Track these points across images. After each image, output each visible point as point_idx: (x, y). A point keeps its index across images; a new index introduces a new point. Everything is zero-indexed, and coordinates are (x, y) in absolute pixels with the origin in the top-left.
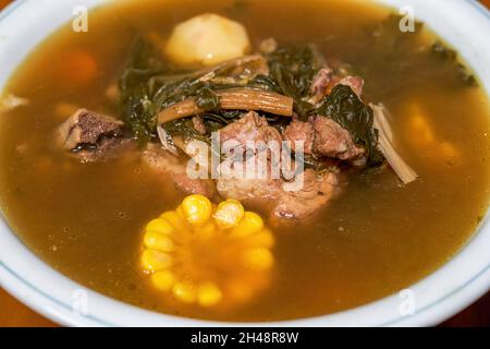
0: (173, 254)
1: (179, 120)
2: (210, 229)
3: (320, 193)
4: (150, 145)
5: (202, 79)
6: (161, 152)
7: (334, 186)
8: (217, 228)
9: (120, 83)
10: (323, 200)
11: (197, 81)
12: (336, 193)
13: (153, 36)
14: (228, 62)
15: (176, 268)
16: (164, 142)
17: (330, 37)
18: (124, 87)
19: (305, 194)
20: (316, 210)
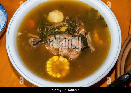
0: (52, 68)
3: (78, 53)
8: (59, 61)
15: (53, 70)
19: (75, 54)
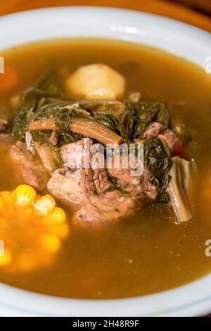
1: (43, 131)
2: (28, 212)
3: (117, 210)
4: (19, 143)
5: (68, 107)
6: (22, 150)
7: (129, 208)
8: (33, 212)
9: (22, 95)
10: (116, 215)
11: (65, 108)
12: (129, 213)
13: (64, 70)
14: (98, 100)
16: (28, 144)
17: (182, 103)
18: (23, 99)
19: (105, 208)
20: (107, 221)
